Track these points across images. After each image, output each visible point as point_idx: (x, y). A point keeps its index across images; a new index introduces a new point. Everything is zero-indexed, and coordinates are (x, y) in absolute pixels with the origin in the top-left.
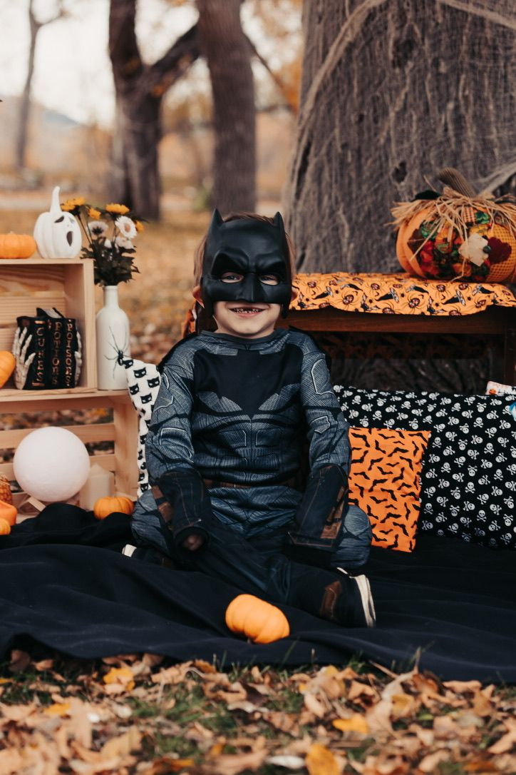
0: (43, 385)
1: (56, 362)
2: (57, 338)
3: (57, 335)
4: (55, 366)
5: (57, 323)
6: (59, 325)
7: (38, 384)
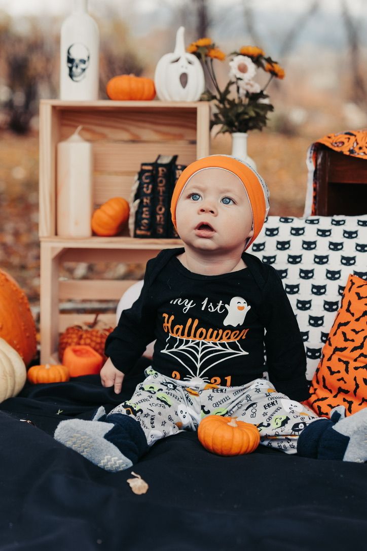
0: (149, 234)
1: (160, 209)
2: (161, 185)
3: (161, 182)
4: (159, 214)
5: (160, 169)
6: (163, 171)
7: (143, 232)
